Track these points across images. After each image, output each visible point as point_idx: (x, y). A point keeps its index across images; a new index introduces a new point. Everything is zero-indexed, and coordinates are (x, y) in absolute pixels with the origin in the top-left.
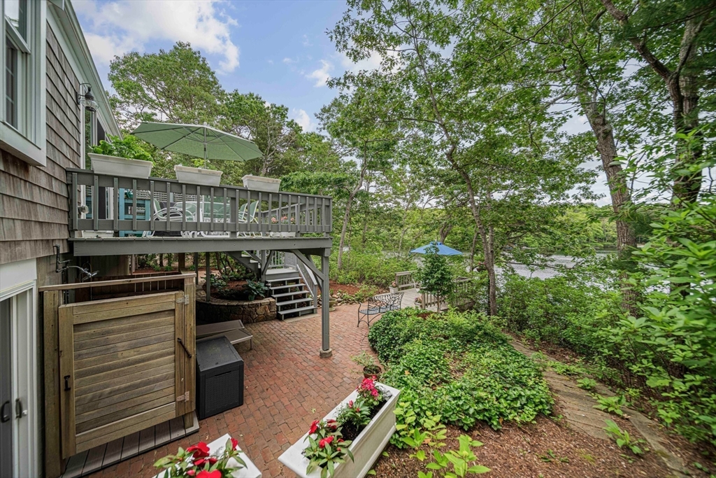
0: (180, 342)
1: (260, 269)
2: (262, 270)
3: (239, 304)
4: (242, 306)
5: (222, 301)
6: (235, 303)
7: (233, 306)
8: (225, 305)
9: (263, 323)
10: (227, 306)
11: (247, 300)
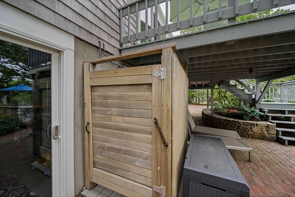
0: (156, 123)
1: (255, 99)
2: (257, 99)
3: (235, 120)
4: (238, 122)
5: (221, 116)
6: (231, 119)
7: (230, 121)
8: (223, 119)
9: (259, 140)
10: (225, 120)
11: (243, 119)
